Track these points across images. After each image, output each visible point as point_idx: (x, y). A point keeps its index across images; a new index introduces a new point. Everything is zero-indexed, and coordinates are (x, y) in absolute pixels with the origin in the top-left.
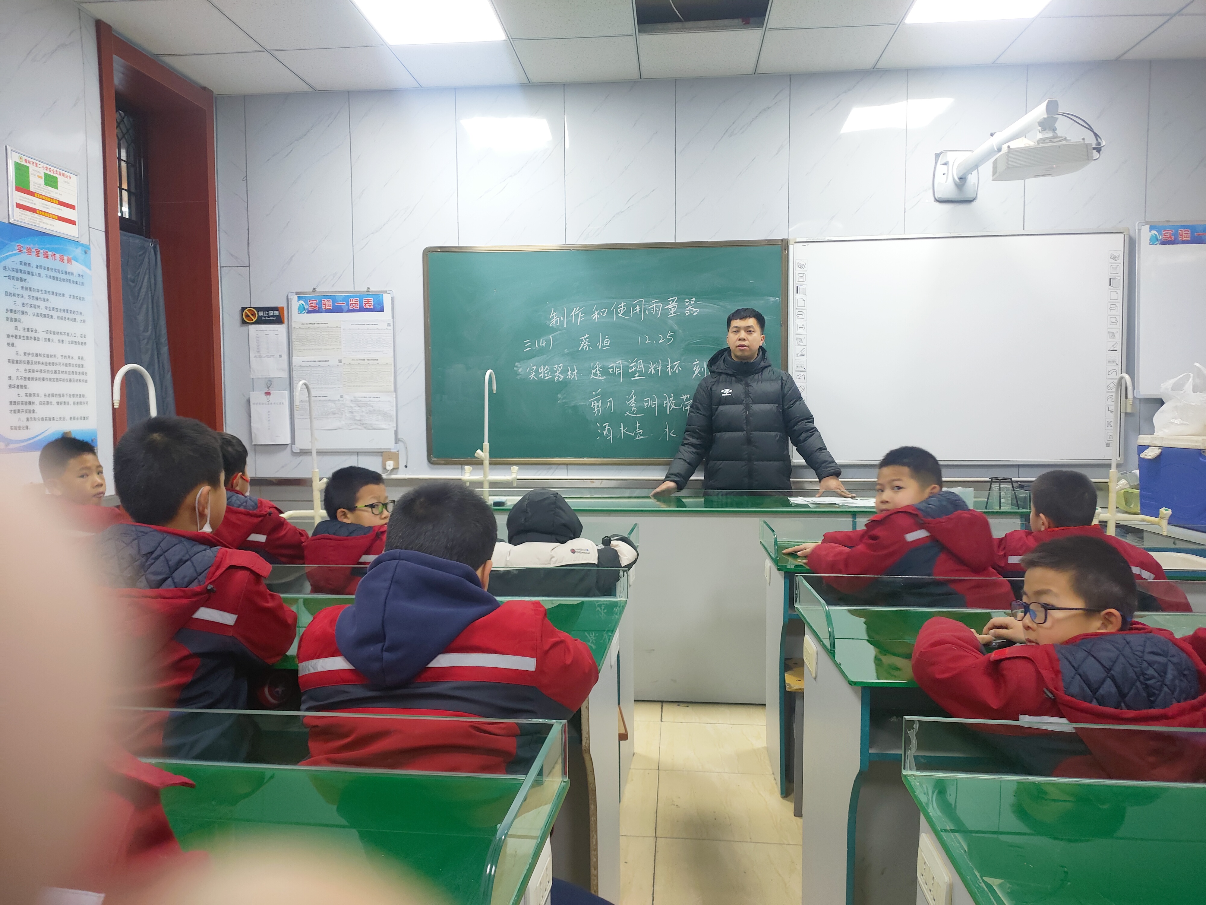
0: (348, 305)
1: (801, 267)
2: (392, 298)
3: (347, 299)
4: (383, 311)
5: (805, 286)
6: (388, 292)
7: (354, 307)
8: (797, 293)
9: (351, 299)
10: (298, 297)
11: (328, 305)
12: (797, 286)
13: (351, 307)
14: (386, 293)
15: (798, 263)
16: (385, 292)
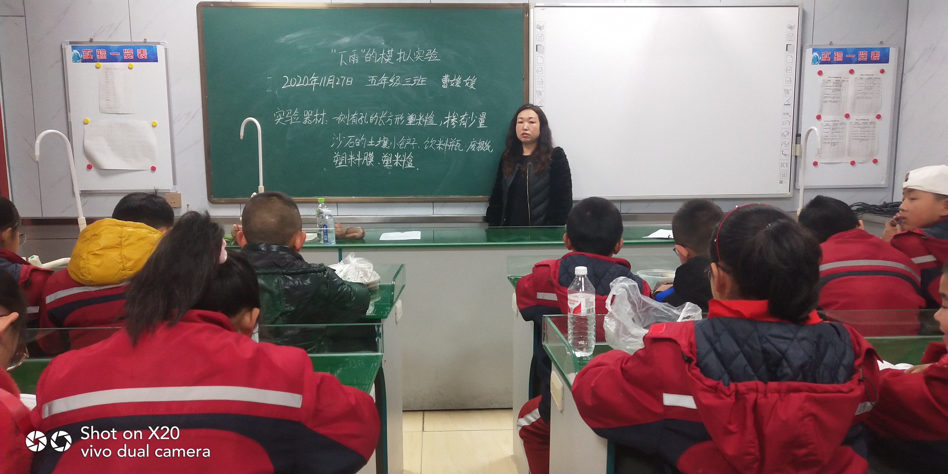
0: (122, 54)
1: (540, 28)
2: (166, 49)
3: (121, 49)
4: (157, 61)
5: (543, 45)
6: (161, 44)
7: (129, 57)
8: (537, 51)
9: (126, 50)
10: (72, 46)
11: (102, 54)
12: (537, 45)
13: (125, 57)
14: (160, 45)
15: (538, 25)
16: (159, 43)
